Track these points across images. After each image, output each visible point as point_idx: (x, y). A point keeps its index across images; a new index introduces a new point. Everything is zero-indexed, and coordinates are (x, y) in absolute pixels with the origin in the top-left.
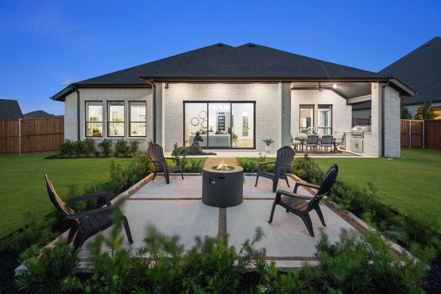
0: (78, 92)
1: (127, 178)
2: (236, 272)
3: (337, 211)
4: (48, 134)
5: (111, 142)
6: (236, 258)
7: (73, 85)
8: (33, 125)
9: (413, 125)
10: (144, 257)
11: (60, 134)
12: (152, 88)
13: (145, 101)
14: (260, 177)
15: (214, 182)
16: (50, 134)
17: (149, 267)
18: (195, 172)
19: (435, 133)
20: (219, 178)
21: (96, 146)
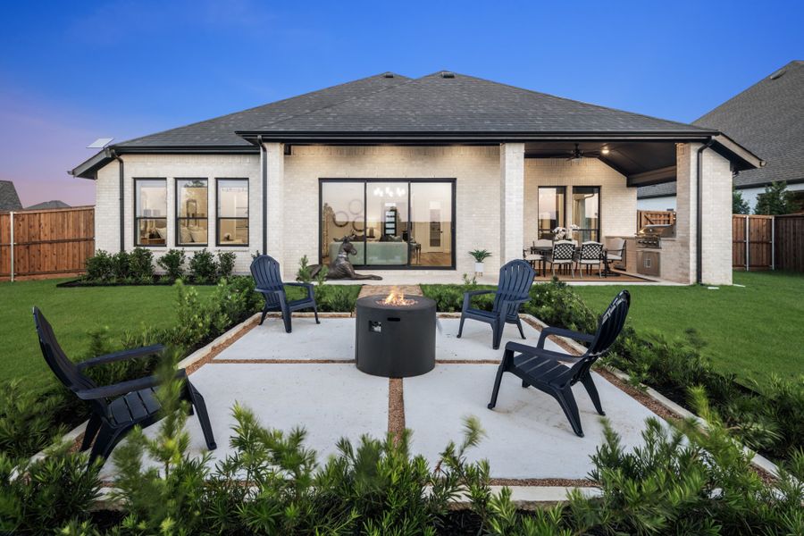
0: (121, 162)
1: (208, 319)
2: (429, 511)
3: (624, 386)
4: (64, 241)
5: (182, 254)
6: (428, 481)
7: (111, 147)
8: (37, 224)
9: (752, 225)
10: (234, 478)
11: (86, 240)
12: (259, 153)
13: (247, 179)
14: (466, 320)
15: (378, 329)
16: (69, 241)
17: (245, 500)
18: (341, 311)
19: (794, 239)
20: (390, 319)
21: (154, 262)
